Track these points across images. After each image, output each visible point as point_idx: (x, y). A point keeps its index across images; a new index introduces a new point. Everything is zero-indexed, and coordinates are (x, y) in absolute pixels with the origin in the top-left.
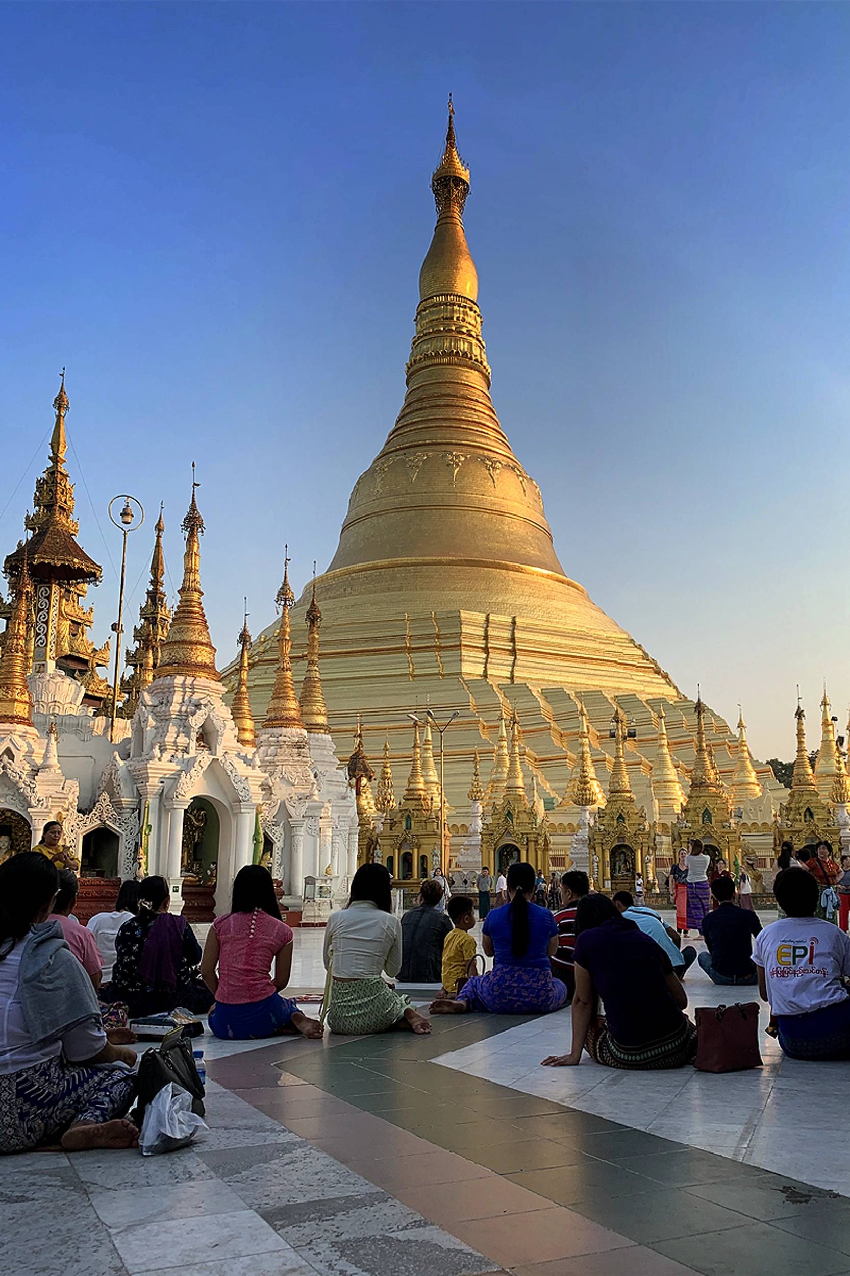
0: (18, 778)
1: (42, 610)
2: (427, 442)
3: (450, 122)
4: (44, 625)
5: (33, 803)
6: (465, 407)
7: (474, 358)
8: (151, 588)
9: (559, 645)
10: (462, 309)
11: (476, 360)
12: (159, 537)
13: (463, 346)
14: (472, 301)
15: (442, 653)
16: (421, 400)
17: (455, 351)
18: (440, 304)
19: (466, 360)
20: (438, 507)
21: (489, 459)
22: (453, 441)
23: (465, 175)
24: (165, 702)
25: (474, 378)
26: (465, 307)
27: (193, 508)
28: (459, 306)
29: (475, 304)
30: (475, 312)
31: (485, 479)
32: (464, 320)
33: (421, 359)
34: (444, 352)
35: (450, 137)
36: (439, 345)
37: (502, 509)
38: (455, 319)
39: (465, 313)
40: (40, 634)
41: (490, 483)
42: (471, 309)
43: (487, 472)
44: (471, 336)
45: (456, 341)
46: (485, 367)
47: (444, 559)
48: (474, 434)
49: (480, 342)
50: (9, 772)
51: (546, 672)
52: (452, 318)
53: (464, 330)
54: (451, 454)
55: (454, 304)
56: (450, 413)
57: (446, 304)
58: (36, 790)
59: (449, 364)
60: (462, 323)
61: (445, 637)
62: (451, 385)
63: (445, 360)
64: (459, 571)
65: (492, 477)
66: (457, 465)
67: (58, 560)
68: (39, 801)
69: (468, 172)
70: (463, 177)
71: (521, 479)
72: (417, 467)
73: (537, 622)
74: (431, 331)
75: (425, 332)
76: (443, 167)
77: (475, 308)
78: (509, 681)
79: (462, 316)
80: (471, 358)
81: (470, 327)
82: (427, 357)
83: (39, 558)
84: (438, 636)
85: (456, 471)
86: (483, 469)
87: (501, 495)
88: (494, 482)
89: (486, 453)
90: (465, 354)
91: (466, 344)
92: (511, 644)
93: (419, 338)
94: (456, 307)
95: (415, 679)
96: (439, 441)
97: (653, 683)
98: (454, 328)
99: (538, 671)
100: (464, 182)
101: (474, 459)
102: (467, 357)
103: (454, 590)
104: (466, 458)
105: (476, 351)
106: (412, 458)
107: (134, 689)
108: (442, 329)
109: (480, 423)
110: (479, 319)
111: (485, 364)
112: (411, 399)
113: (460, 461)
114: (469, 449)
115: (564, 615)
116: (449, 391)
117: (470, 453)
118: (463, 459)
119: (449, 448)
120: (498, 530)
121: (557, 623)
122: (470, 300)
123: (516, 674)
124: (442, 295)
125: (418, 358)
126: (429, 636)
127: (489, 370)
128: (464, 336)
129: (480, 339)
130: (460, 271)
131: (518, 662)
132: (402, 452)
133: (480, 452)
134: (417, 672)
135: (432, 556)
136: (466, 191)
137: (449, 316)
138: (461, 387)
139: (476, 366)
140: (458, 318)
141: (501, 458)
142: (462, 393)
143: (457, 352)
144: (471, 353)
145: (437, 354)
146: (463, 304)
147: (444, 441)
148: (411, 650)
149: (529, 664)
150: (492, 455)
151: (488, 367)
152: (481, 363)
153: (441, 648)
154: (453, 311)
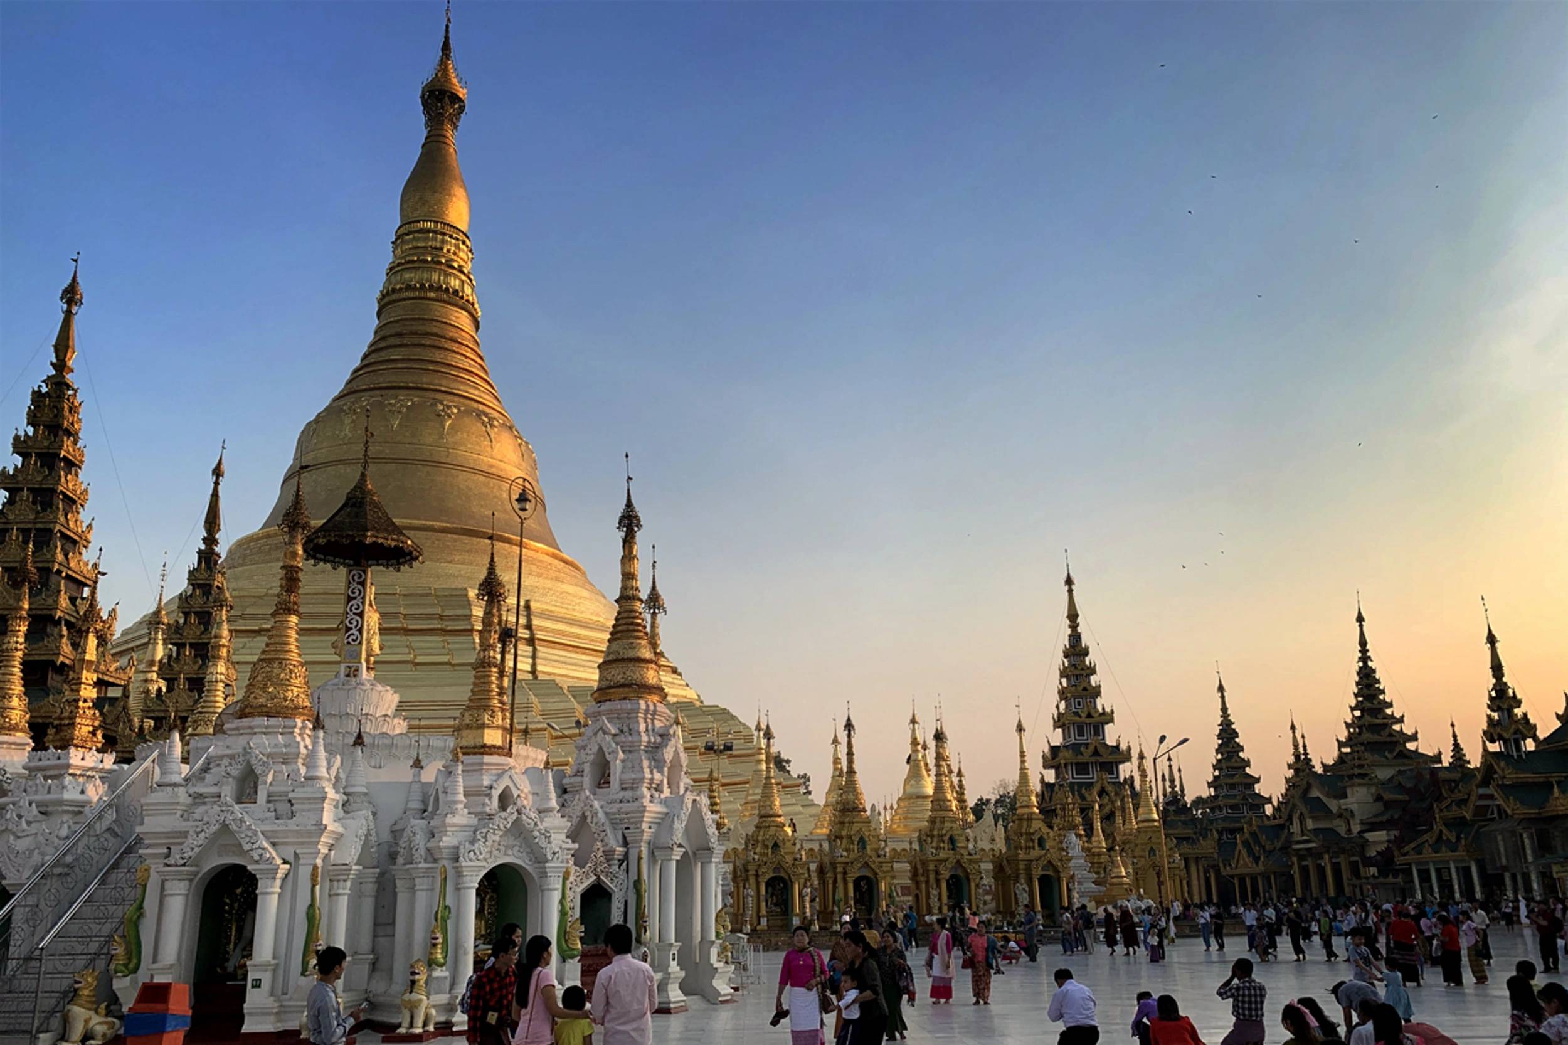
1: (355, 598)
2: (411, 385)
3: (447, 31)
4: (358, 618)
5: (549, 857)
6: (454, 351)
7: (465, 298)
8: (203, 547)
9: (578, 636)
10: (453, 241)
11: (468, 301)
12: (217, 484)
13: (455, 283)
14: (465, 234)
15: (449, 639)
16: (399, 335)
17: (444, 286)
18: (429, 231)
19: (455, 298)
20: (425, 462)
21: (486, 415)
22: (443, 389)
23: (462, 93)
24: (625, 729)
25: (462, 319)
26: (457, 239)
27: (629, 504)
28: (451, 237)
29: (468, 237)
30: (467, 247)
31: (481, 436)
32: (455, 253)
33: (401, 289)
34: (431, 286)
35: (446, 47)
36: (425, 276)
37: (501, 474)
38: (445, 250)
39: (457, 247)
40: (351, 629)
41: (487, 443)
42: (464, 243)
43: (484, 429)
44: (462, 272)
45: (447, 275)
46: (475, 310)
47: (437, 524)
48: (462, 382)
49: (471, 280)
50: (524, 817)
51: (569, 667)
52: (442, 249)
53: (456, 265)
54: (442, 404)
55: (444, 234)
56: (438, 356)
57: (435, 232)
58: (552, 839)
59: (437, 300)
60: (453, 257)
61: (451, 618)
62: (438, 324)
63: (432, 295)
64: (455, 541)
65: (489, 435)
66: (449, 417)
69: (465, 91)
70: (461, 96)
71: (519, 441)
72: (400, 412)
73: (553, 608)
74: (416, 258)
75: (408, 258)
76: (436, 78)
77: (468, 242)
78: (530, 677)
79: (453, 249)
80: (462, 298)
81: (462, 263)
82: (409, 288)
84: (441, 617)
85: (448, 424)
86: (479, 425)
87: (499, 457)
88: (491, 441)
89: (481, 407)
90: (456, 292)
91: (457, 282)
92: (528, 632)
93: (399, 265)
94: (447, 238)
95: (418, 667)
96: (425, 386)
97: (674, 684)
98: (443, 261)
99: (560, 665)
100: (460, 100)
101: (469, 412)
102: (457, 296)
103: (450, 562)
104: (459, 410)
105: (468, 290)
106: (393, 401)
108: (429, 259)
109: (472, 372)
110: (470, 254)
111: (476, 306)
112: (385, 332)
113: (453, 413)
114: (462, 400)
115: (578, 601)
116: (435, 330)
117: (464, 405)
118: (455, 411)
119: (439, 396)
120: (495, 497)
121: (574, 610)
122: (462, 232)
123: (539, 668)
124: (431, 221)
125: (398, 287)
126: (430, 617)
127: (480, 314)
128: (455, 272)
129: (472, 277)
130: (454, 199)
131: (539, 654)
132: (378, 392)
133: (475, 405)
134: (419, 659)
135: (419, 519)
136: (462, 109)
137: (438, 245)
138: (450, 328)
139: (467, 307)
140: (448, 251)
141: (496, 415)
142: (451, 334)
143: (447, 289)
144: (463, 291)
145: (423, 286)
146: (455, 235)
147: (432, 387)
148: (407, 632)
149: (550, 657)
150: (487, 410)
151: (478, 310)
152: (473, 304)
153: (444, 632)
154: (443, 242)
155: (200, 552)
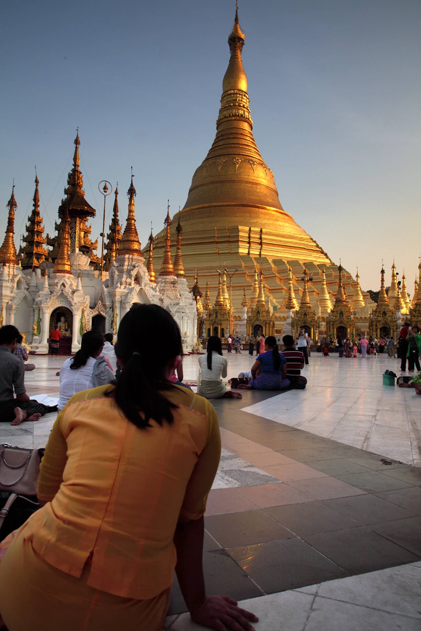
0: (67, 295)
1: (73, 228)
2: (225, 153)
3: (236, 12)
4: (74, 234)
5: (73, 304)
6: (241, 138)
7: (245, 117)
8: (113, 218)
9: (281, 241)
10: (240, 96)
11: (247, 118)
12: (116, 197)
13: (241, 112)
14: (245, 92)
15: (231, 244)
16: (222, 136)
17: (237, 114)
18: (231, 94)
19: (243, 118)
20: (229, 181)
21: (252, 160)
22: (236, 153)
23: (243, 36)
24: (122, 265)
25: (246, 126)
26: (242, 95)
27: (132, 185)
28: (240, 94)
29: (246, 93)
30: (246, 97)
31: (250, 169)
32: (241, 101)
33: (223, 118)
34: (233, 115)
35: (236, 20)
36: (231, 111)
37: (257, 182)
38: (238, 100)
39: (242, 98)
40: (72, 238)
41: (252, 171)
42: (245, 96)
43: (251, 166)
44: (244, 107)
45: (238, 109)
46: (250, 121)
47: (232, 203)
48: (245, 150)
49: (248, 110)
50: (64, 292)
51: (275, 252)
52: (236, 100)
53: (242, 105)
54: (235, 159)
55: (237, 94)
56: (235, 141)
57: (234, 94)
58: (74, 299)
59: (235, 120)
60: (241, 102)
61: (232, 237)
62: (236, 129)
63: (233, 118)
64: (238, 209)
65: (253, 168)
66: (238, 163)
67: (79, 207)
68: (75, 304)
69: (244, 35)
70: (242, 37)
71: (265, 169)
72: (221, 164)
73: (271, 231)
74: (227, 105)
75: (225, 106)
76: (233, 33)
77: (247, 95)
78: (258, 256)
79: (240, 99)
80: (244, 117)
81: (244, 104)
82: (226, 117)
83: (71, 207)
84: (229, 237)
85: (237, 166)
86: (249, 165)
87: (257, 176)
88: (253, 170)
89: (250, 158)
90: (242, 115)
91: (242, 112)
92: (260, 240)
93: (222, 109)
94: (238, 95)
95: (219, 255)
96: (230, 153)
98: (237, 104)
99: (271, 252)
100: (242, 39)
101: (245, 160)
102: (243, 117)
103: (235, 217)
104: (242, 160)
105: (247, 114)
106: (219, 161)
107: (108, 259)
108: (232, 105)
109: (248, 145)
110: (248, 100)
111: (250, 119)
112: (219, 135)
113: (239, 162)
114: (243, 156)
115: (283, 228)
116: (234, 132)
117: (243, 158)
118: (240, 161)
119: (235, 156)
120: (255, 191)
121: (280, 231)
122: (244, 92)
123: (262, 253)
124: (232, 90)
125: (222, 117)
126: (225, 237)
127: (252, 122)
128: (242, 108)
129: (248, 109)
130: (240, 79)
131: (263, 248)
132: (215, 158)
133: (248, 157)
134: (220, 252)
136: (243, 44)
137: (235, 99)
138: (240, 130)
139: (247, 120)
140: (239, 100)
141: (256, 160)
142: (240, 132)
143: (239, 115)
144: (245, 115)
145: (230, 116)
146: (241, 94)
147: (232, 153)
148: (217, 243)
149: (267, 249)
150: (253, 159)
151: (251, 121)
152: (249, 119)
153: (230, 242)
154: (237, 97)
155: (112, 219)
